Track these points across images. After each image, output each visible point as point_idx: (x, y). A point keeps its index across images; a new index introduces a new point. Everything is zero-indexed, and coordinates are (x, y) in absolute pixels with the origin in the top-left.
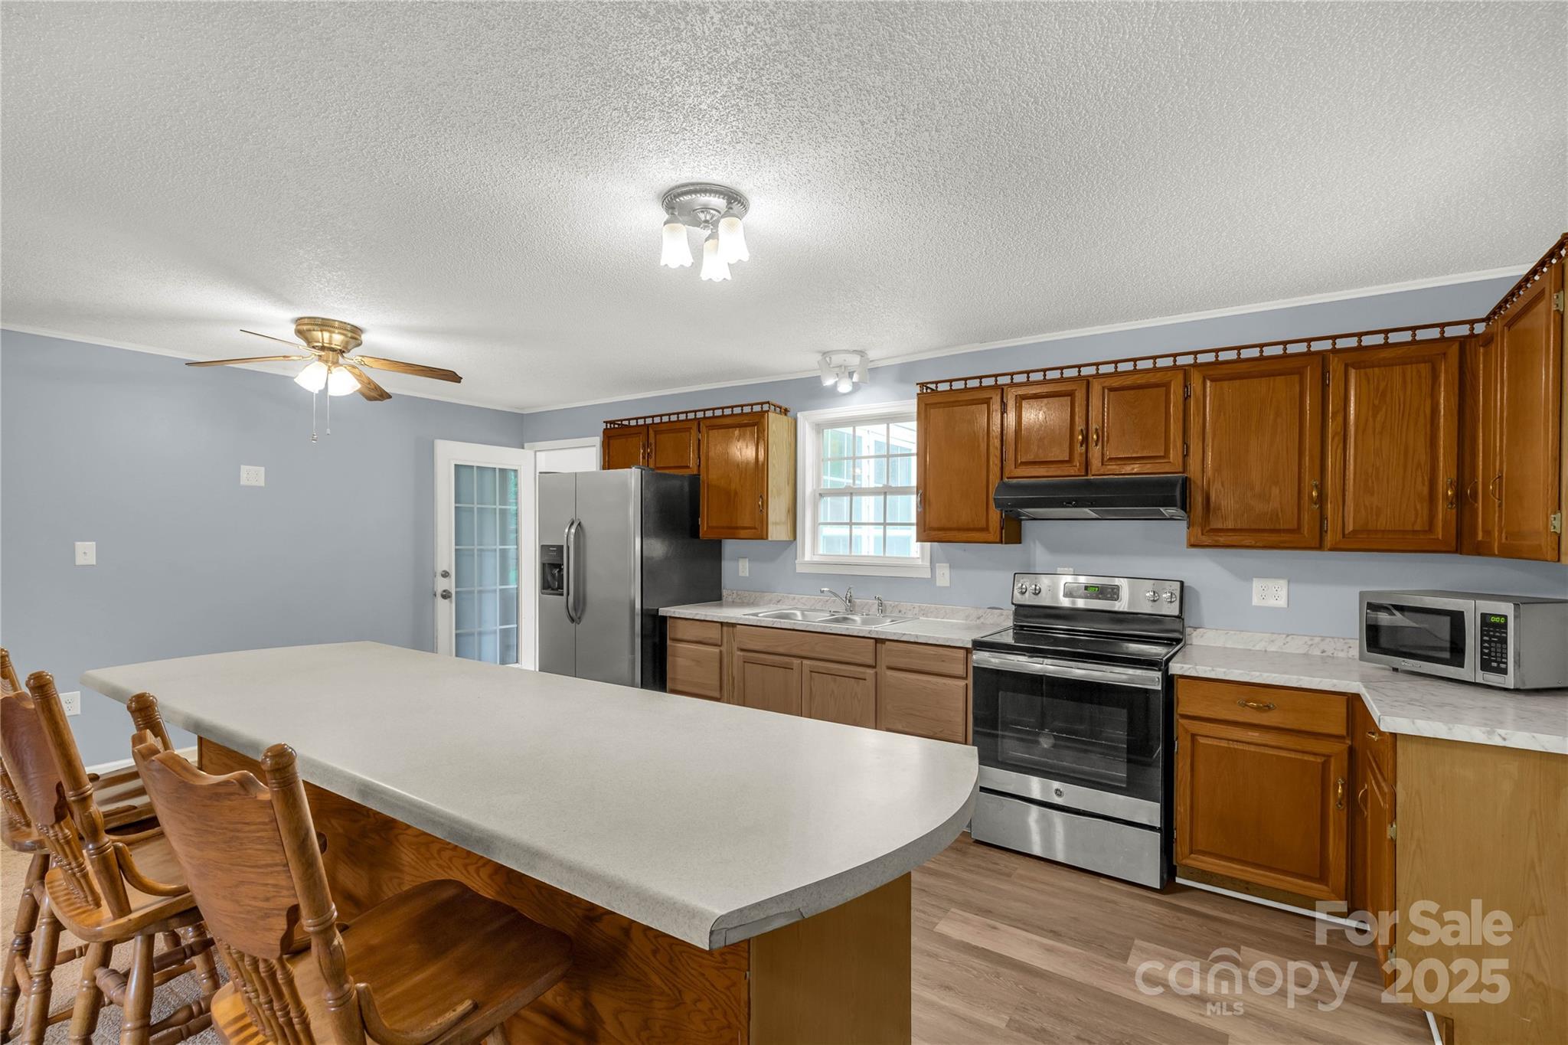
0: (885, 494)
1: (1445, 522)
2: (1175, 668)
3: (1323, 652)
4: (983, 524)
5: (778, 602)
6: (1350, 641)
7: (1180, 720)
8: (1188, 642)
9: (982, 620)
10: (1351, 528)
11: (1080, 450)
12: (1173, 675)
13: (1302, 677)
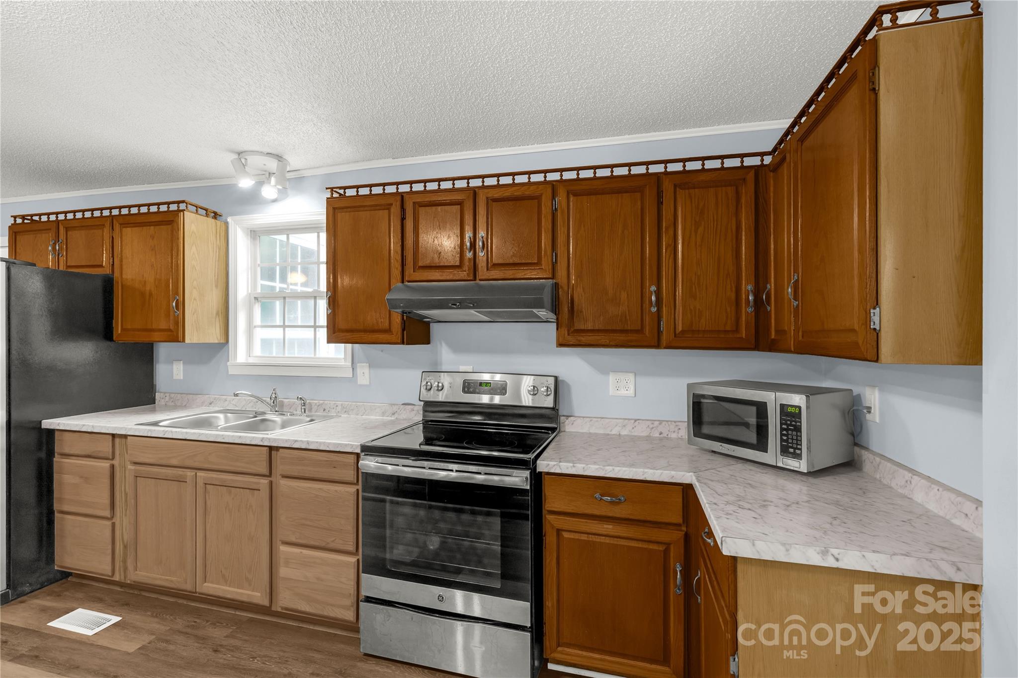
0: (315, 298)
1: (747, 323)
2: (543, 465)
3: (661, 433)
4: (386, 325)
5: (211, 404)
6: (679, 423)
7: (547, 516)
8: (562, 430)
9: (396, 416)
10: (680, 329)
11: (469, 255)
12: (540, 473)
13: (646, 470)
